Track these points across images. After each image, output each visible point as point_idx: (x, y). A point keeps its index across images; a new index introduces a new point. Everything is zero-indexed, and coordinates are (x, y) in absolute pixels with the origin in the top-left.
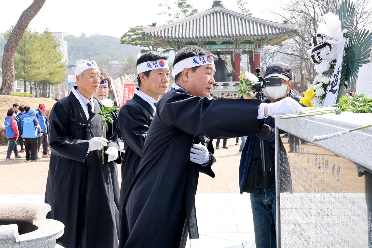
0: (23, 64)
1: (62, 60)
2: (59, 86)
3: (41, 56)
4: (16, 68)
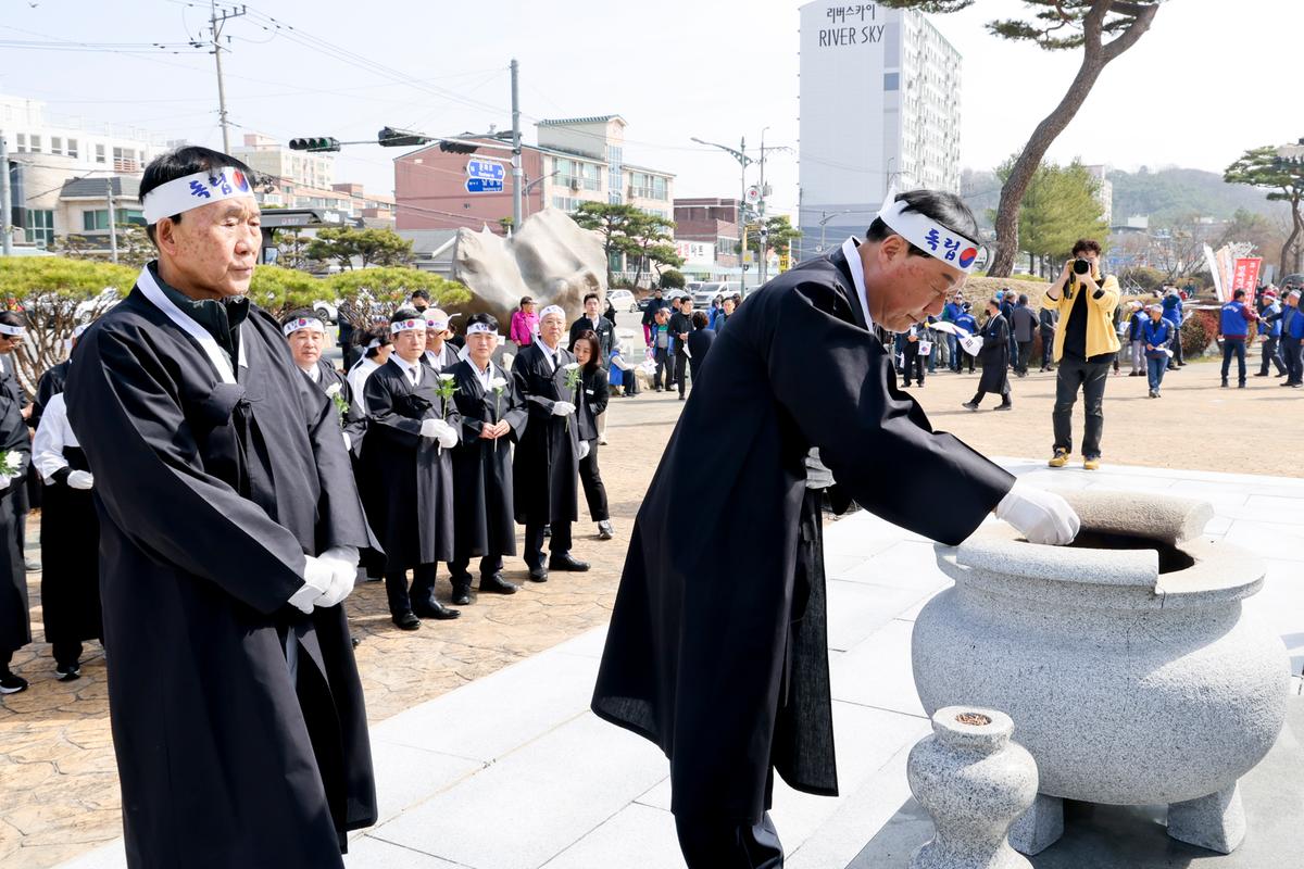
0: (1031, 224)
1: (1100, 217)
3: (1064, 208)
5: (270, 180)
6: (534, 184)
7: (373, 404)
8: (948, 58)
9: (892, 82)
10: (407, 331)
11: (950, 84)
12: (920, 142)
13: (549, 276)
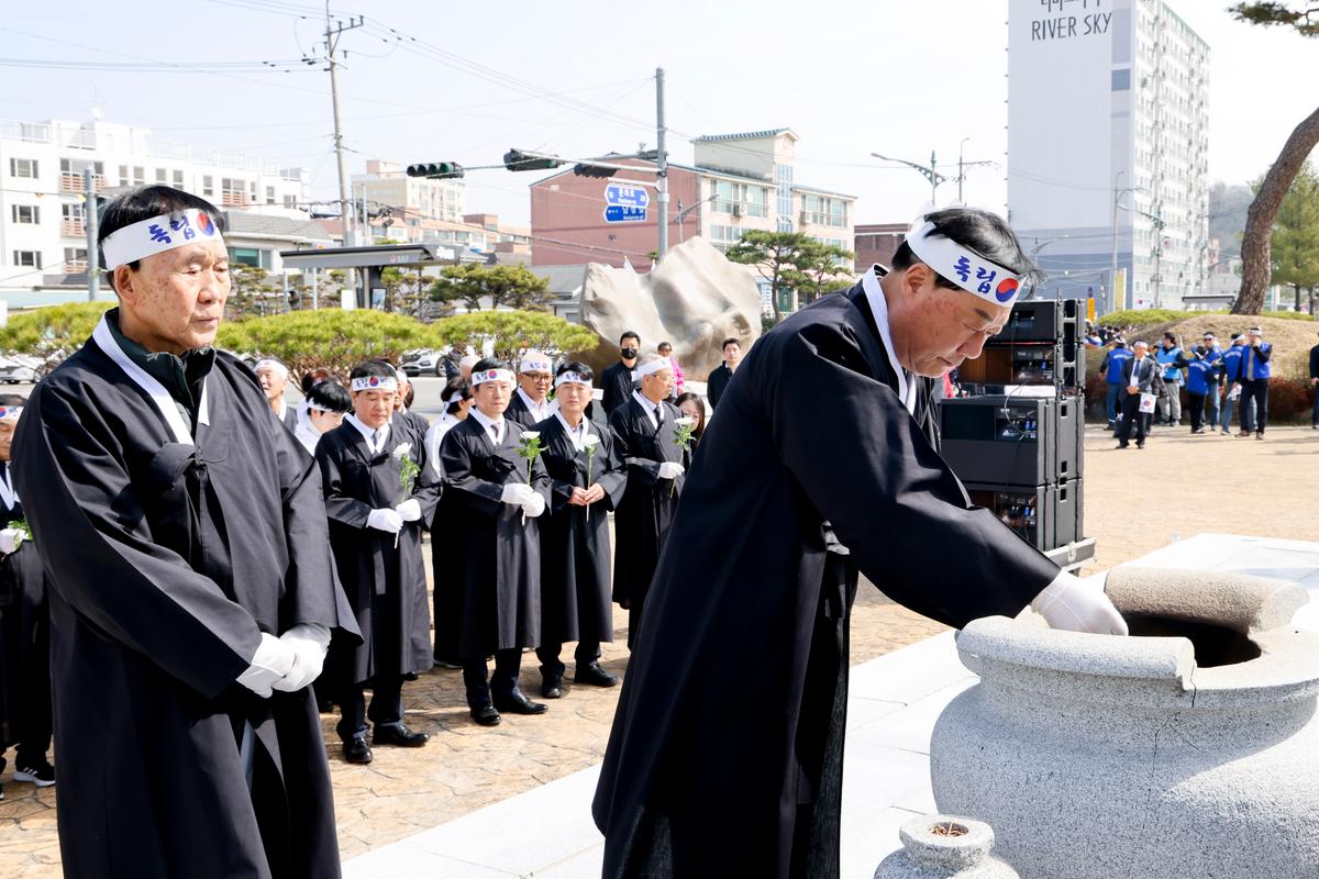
5: (389, 212)
6: (688, 211)
7: (449, 466)
8: (1193, 49)
9: (1121, 81)
10: (488, 383)
11: (1195, 80)
12: (1157, 152)
13: (691, 318)
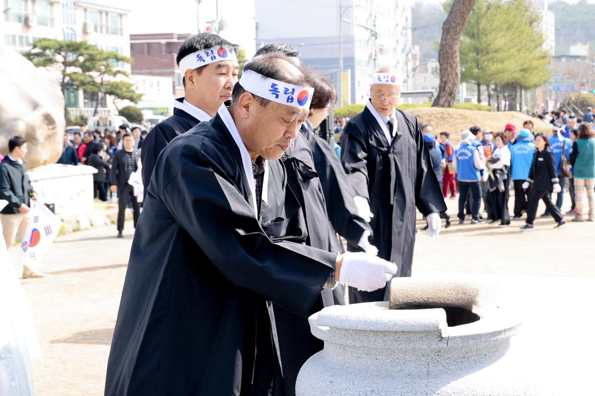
0: (475, 54)
1: (544, 46)
2: (539, 92)
3: (507, 38)
4: (463, 62)
